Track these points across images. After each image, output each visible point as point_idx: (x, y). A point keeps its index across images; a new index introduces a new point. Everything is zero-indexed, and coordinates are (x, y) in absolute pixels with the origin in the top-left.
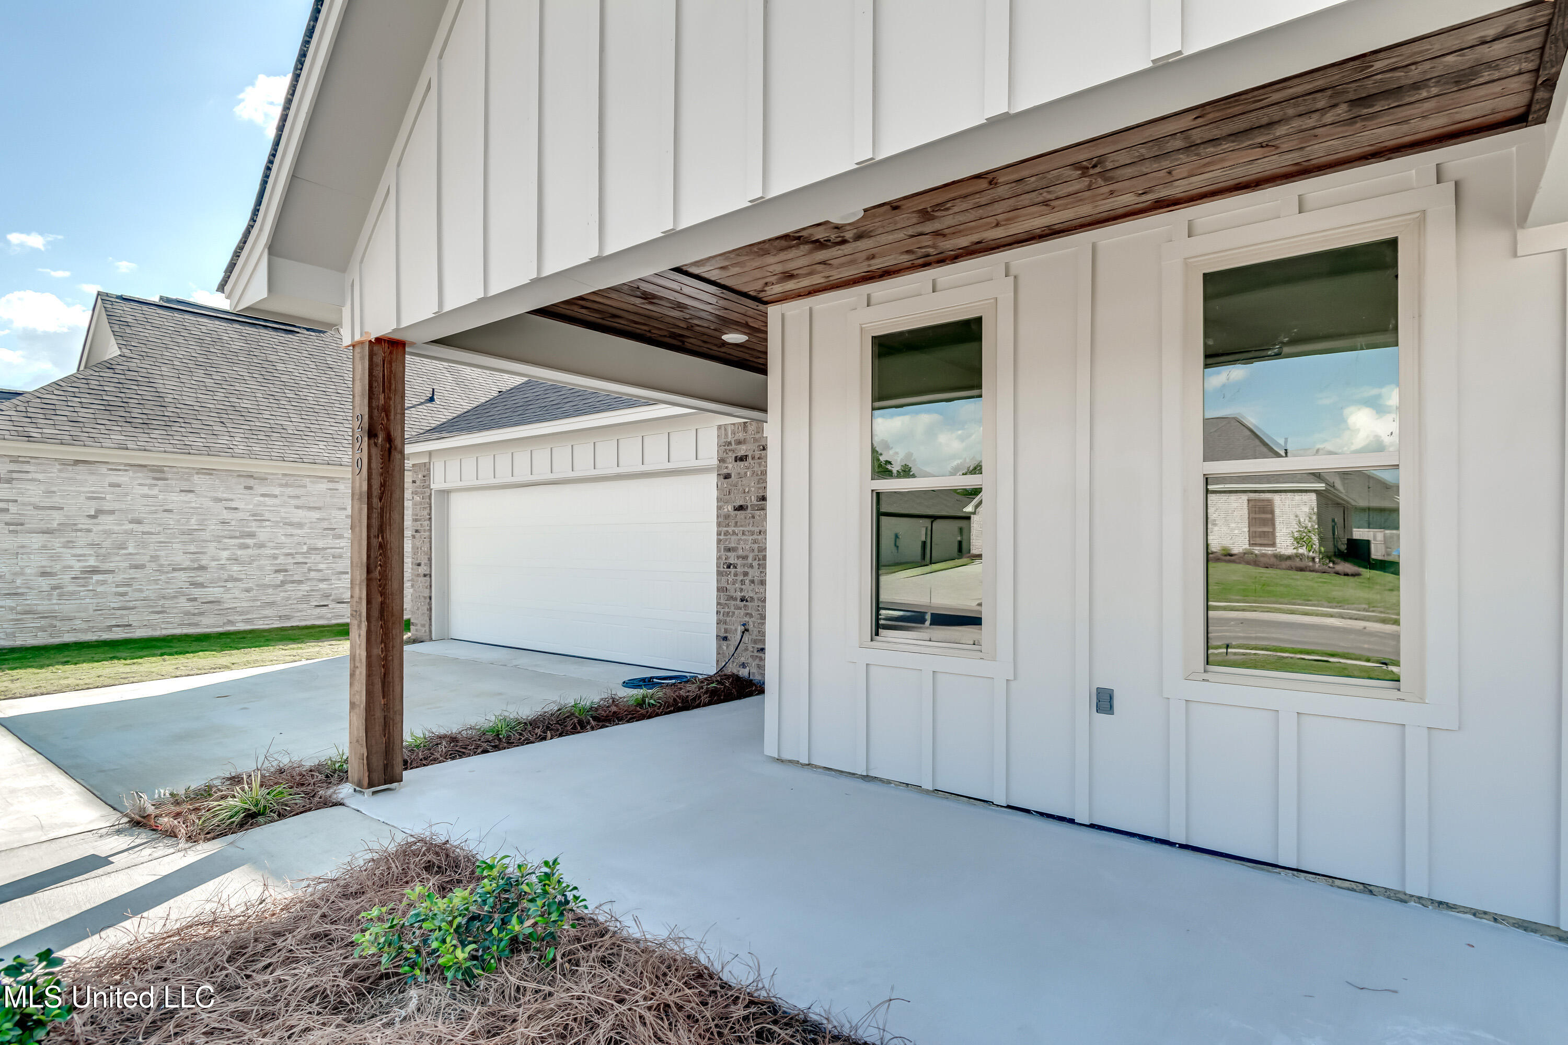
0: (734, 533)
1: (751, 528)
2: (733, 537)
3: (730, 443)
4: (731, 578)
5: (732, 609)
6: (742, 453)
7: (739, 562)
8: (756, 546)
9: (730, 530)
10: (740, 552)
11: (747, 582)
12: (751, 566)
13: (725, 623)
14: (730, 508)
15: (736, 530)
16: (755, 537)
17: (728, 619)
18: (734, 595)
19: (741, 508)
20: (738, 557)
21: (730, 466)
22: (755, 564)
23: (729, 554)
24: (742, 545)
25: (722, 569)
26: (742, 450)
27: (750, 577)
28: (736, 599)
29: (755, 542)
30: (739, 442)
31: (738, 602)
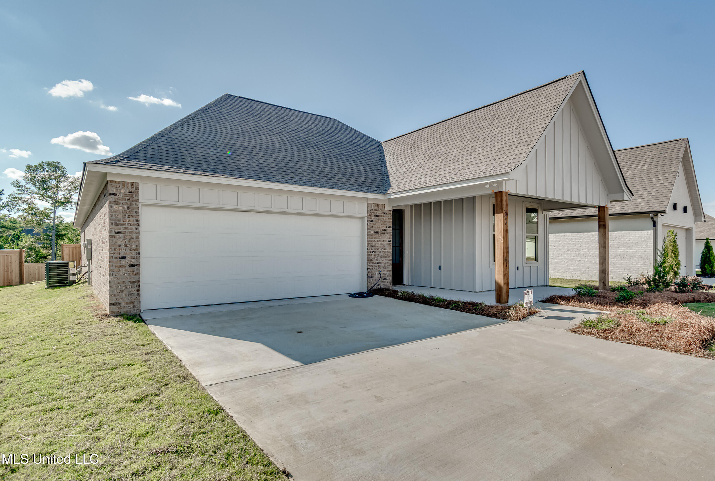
0: (374, 241)
1: (380, 239)
2: (374, 242)
3: (373, 210)
4: (373, 256)
5: (374, 267)
6: (377, 214)
7: (376, 251)
8: (382, 245)
9: (373, 240)
10: (376, 247)
11: (379, 257)
12: (380, 252)
13: (371, 272)
14: (373, 232)
15: (375, 240)
16: (382, 242)
17: (372, 270)
18: (374, 262)
19: (377, 232)
20: (376, 249)
21: (373, 218)
22: (382, 251)
23: (372, 248)
24: (377, 245)
25: (370, 253)
26: (377, 213)
27: (380, 256)
28: (375, 263)
29: (382, 244)
30: (376, 210)
31: (376, 264)
